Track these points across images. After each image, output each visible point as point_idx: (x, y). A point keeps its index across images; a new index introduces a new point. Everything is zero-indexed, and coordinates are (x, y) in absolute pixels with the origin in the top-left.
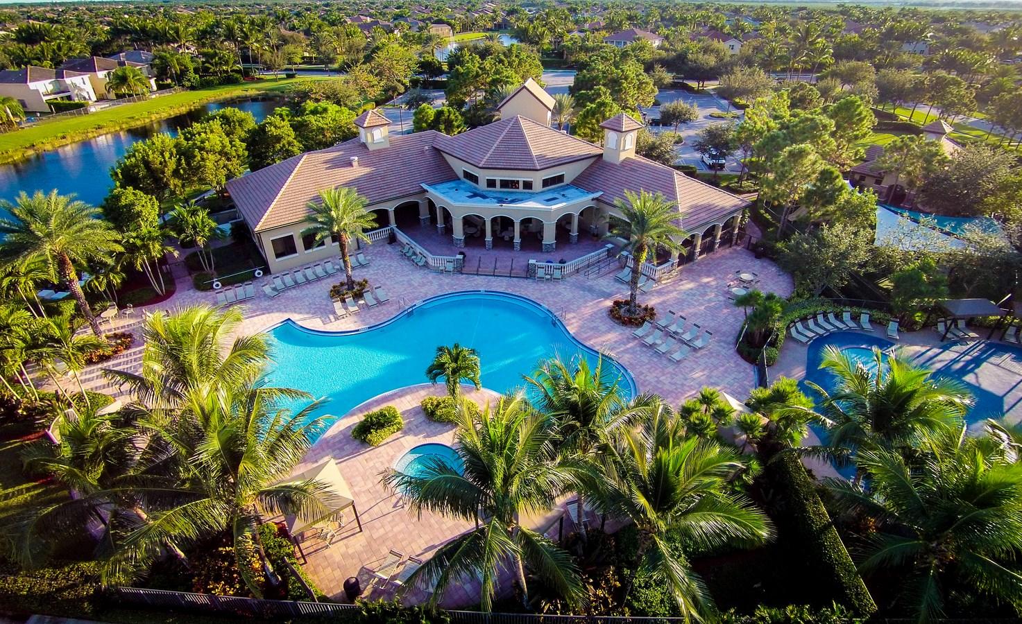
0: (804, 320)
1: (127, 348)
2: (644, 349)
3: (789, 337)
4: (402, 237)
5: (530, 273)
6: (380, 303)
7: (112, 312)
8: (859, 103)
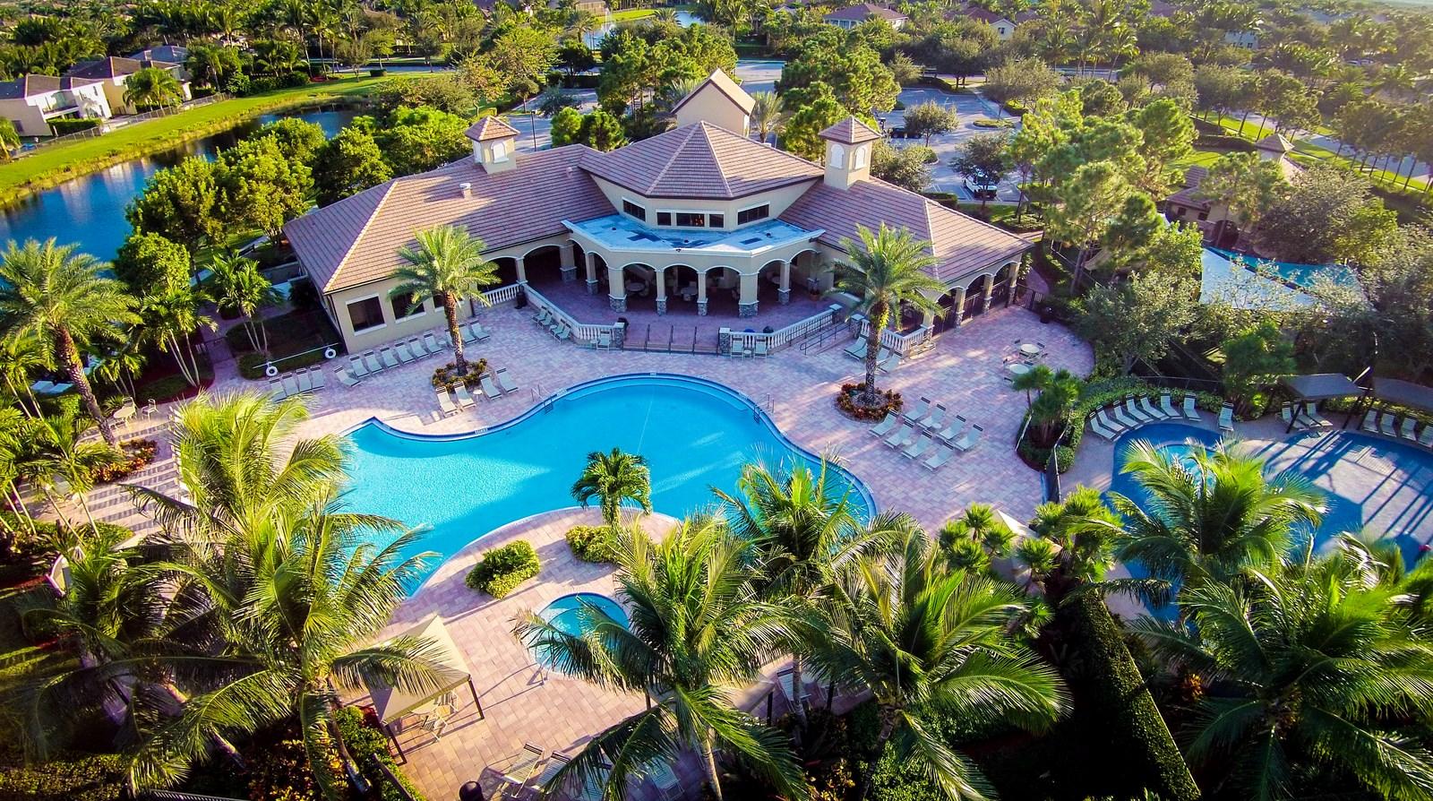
0: (1108, 407)
1: (149, 461)
2: (887, 453)
3: (1088, 432)
4: (536, 298)
5: (721, 347)
6: (504, 393)
7: (128, 411)
8: (1174, 108)
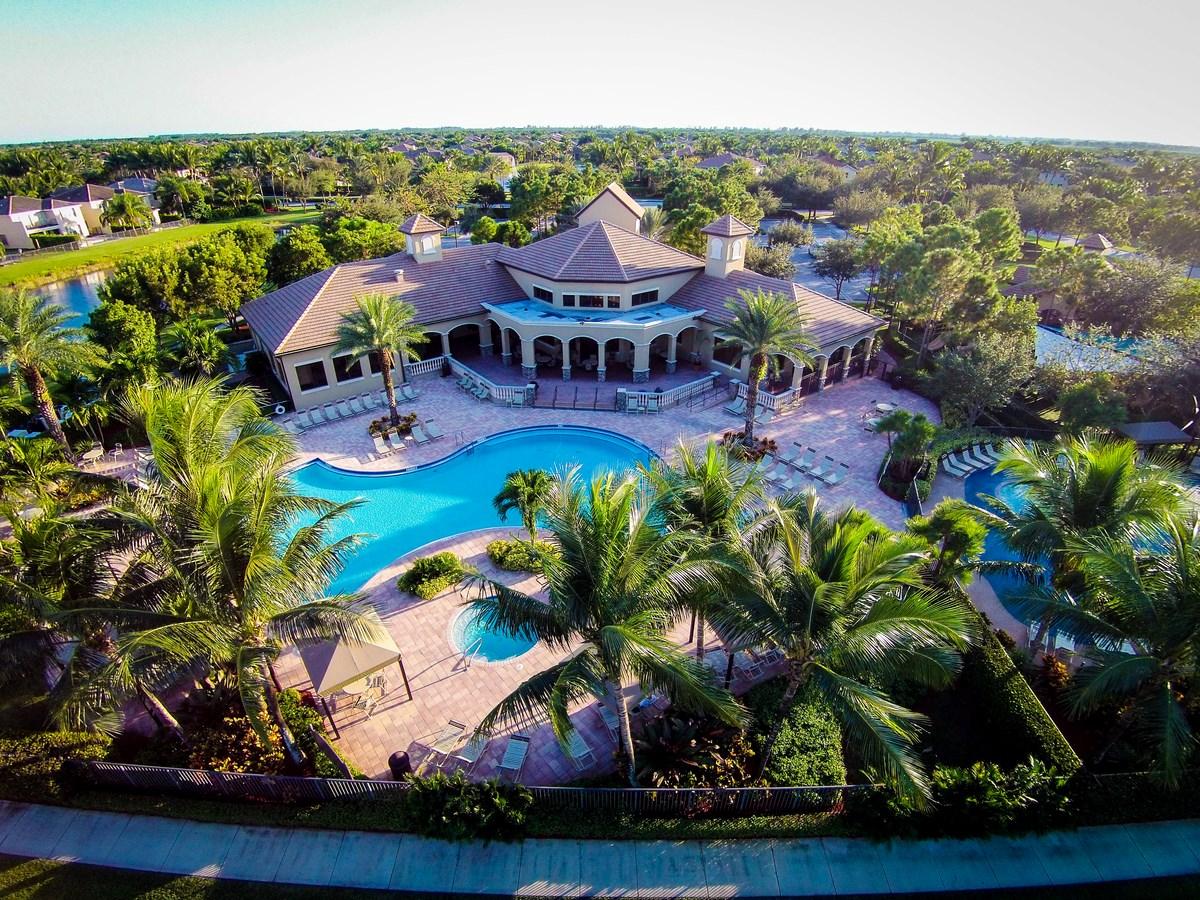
0: (957, 451)
3: (941, 471)
4: (459, 368)
5: (619, 405)
6: (431, 439)
7: (96, 453)
8: (1005, 214)
